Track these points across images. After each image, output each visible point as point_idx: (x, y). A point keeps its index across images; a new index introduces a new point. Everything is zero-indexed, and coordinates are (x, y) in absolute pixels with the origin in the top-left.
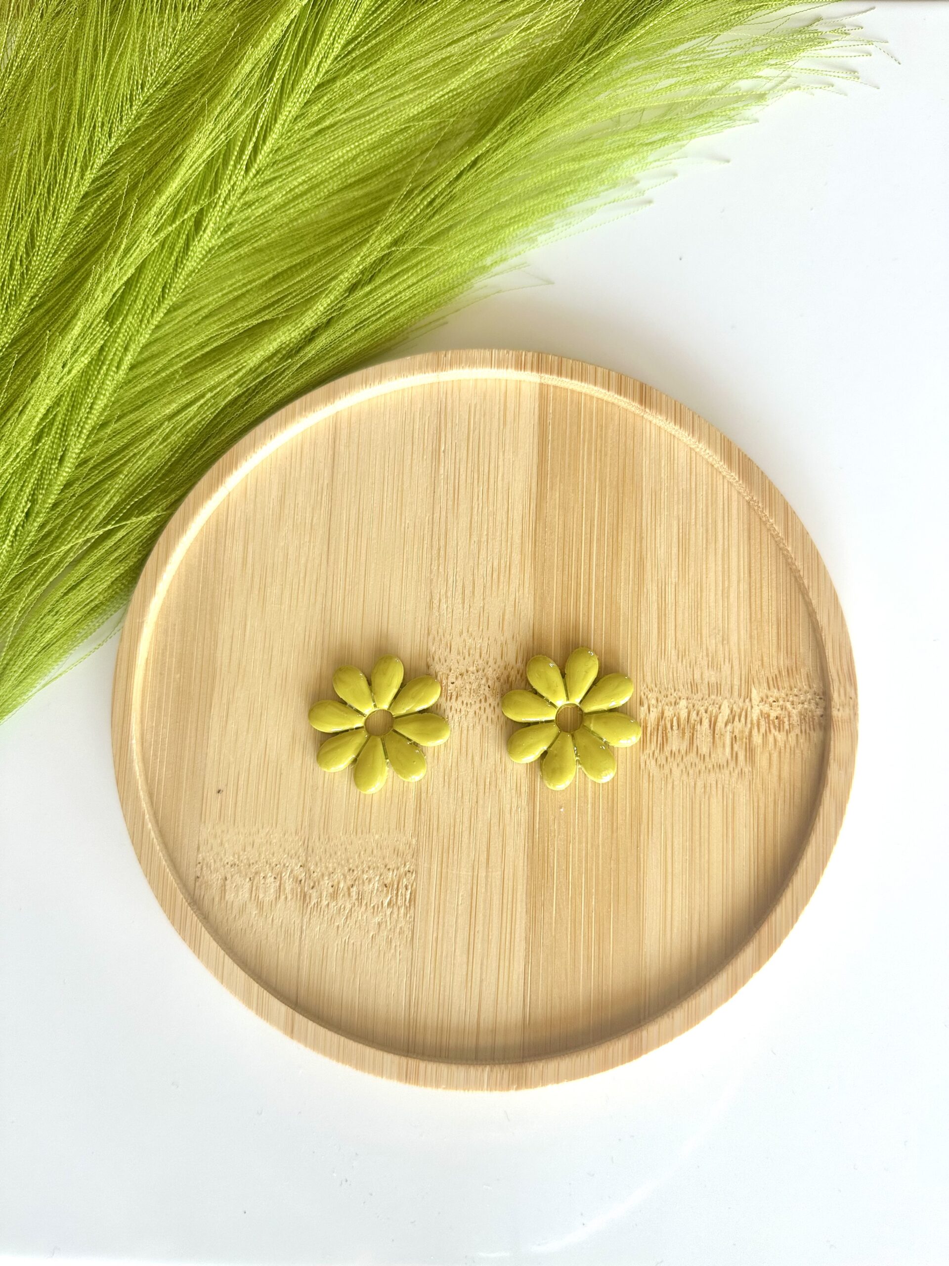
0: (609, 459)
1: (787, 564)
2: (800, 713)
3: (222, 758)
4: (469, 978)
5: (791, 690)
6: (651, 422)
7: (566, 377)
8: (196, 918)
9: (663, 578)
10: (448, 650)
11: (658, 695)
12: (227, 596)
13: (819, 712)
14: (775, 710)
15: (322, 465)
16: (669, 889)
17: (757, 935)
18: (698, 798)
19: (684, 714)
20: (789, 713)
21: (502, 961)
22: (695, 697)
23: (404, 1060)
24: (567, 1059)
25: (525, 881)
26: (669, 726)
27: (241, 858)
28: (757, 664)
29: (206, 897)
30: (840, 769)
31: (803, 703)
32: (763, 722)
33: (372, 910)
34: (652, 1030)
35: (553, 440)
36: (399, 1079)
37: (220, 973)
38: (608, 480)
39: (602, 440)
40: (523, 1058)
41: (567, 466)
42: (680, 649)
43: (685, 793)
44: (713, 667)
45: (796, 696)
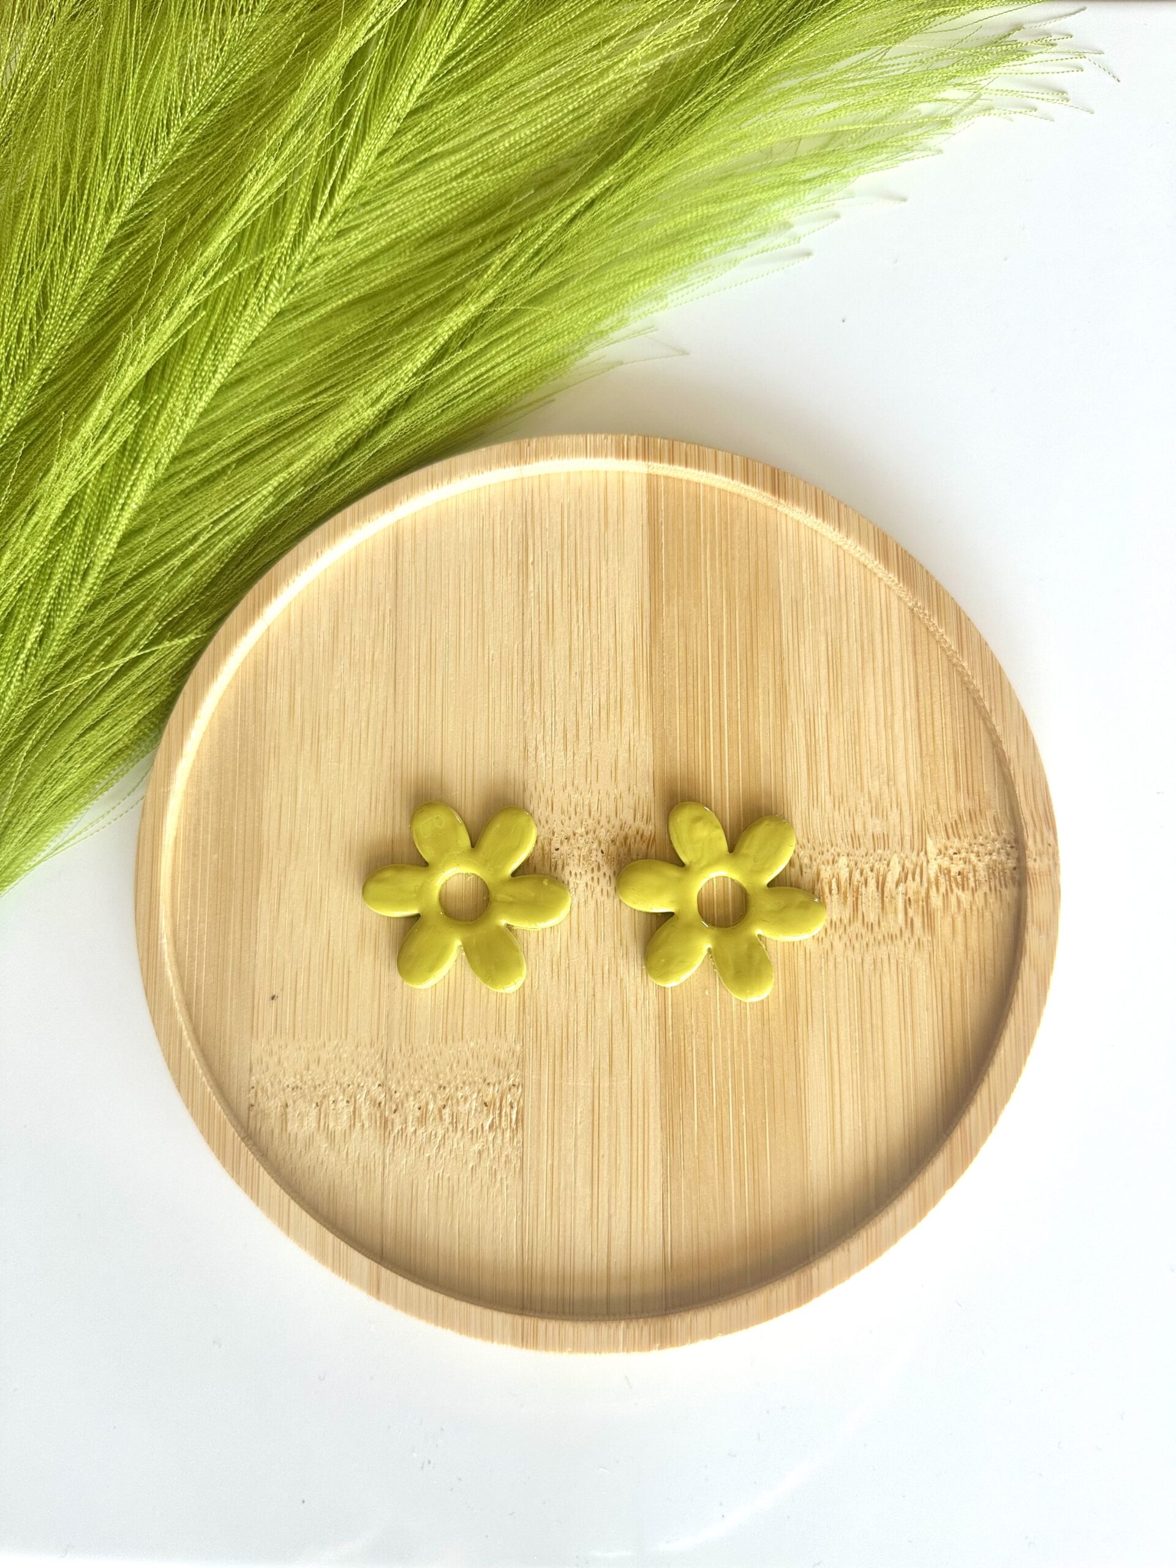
0: (737, 562)
1: (963, 683)
2: (988, 867)
3: (275, 955)
4: (595, 1214)
5: (975, 838)
6: (786, 516)
7: (680, 465)
8: (252, 1156)
9: (811, 707)
10: (550, 808)
11: (812, 851)
12: (272, 755)
13: (1011, 863)
14: (957, 864)
15: (382, 586)
16: (837, 1091)
17: (947, 1142)
18: (866, 978)
19: (844, 874)
20: (974, 867)
21: (634, 1192)
22: (857, 853)
23: (518, 1319)
24: (721, 1308)
25: (658, 1091)
26: (827, 890)
27: (304, 1080)
28: (931, 808)
29: (263, 1129)
30: (1040, 933)
31: (990, 854)
32: (942, 880)
33: (470, 1136)
34: (823, 1267)
35: (667, 544)
36: (514, 1342)
37: (285, 1225)
38: (737, 589)
39: (727, 541)
40: (666, 1310)
41: (685, 576)
42: (836, 794)
43: (850, 971)
44: (877, 815)
45: (982, 845)
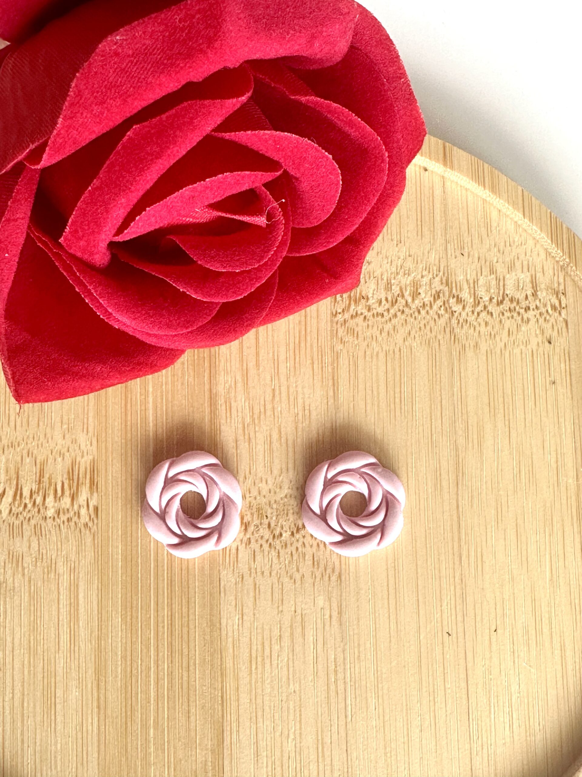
3: (556, 419)
22: (37, 520)
26: (66, 486)
44: (18, 555)
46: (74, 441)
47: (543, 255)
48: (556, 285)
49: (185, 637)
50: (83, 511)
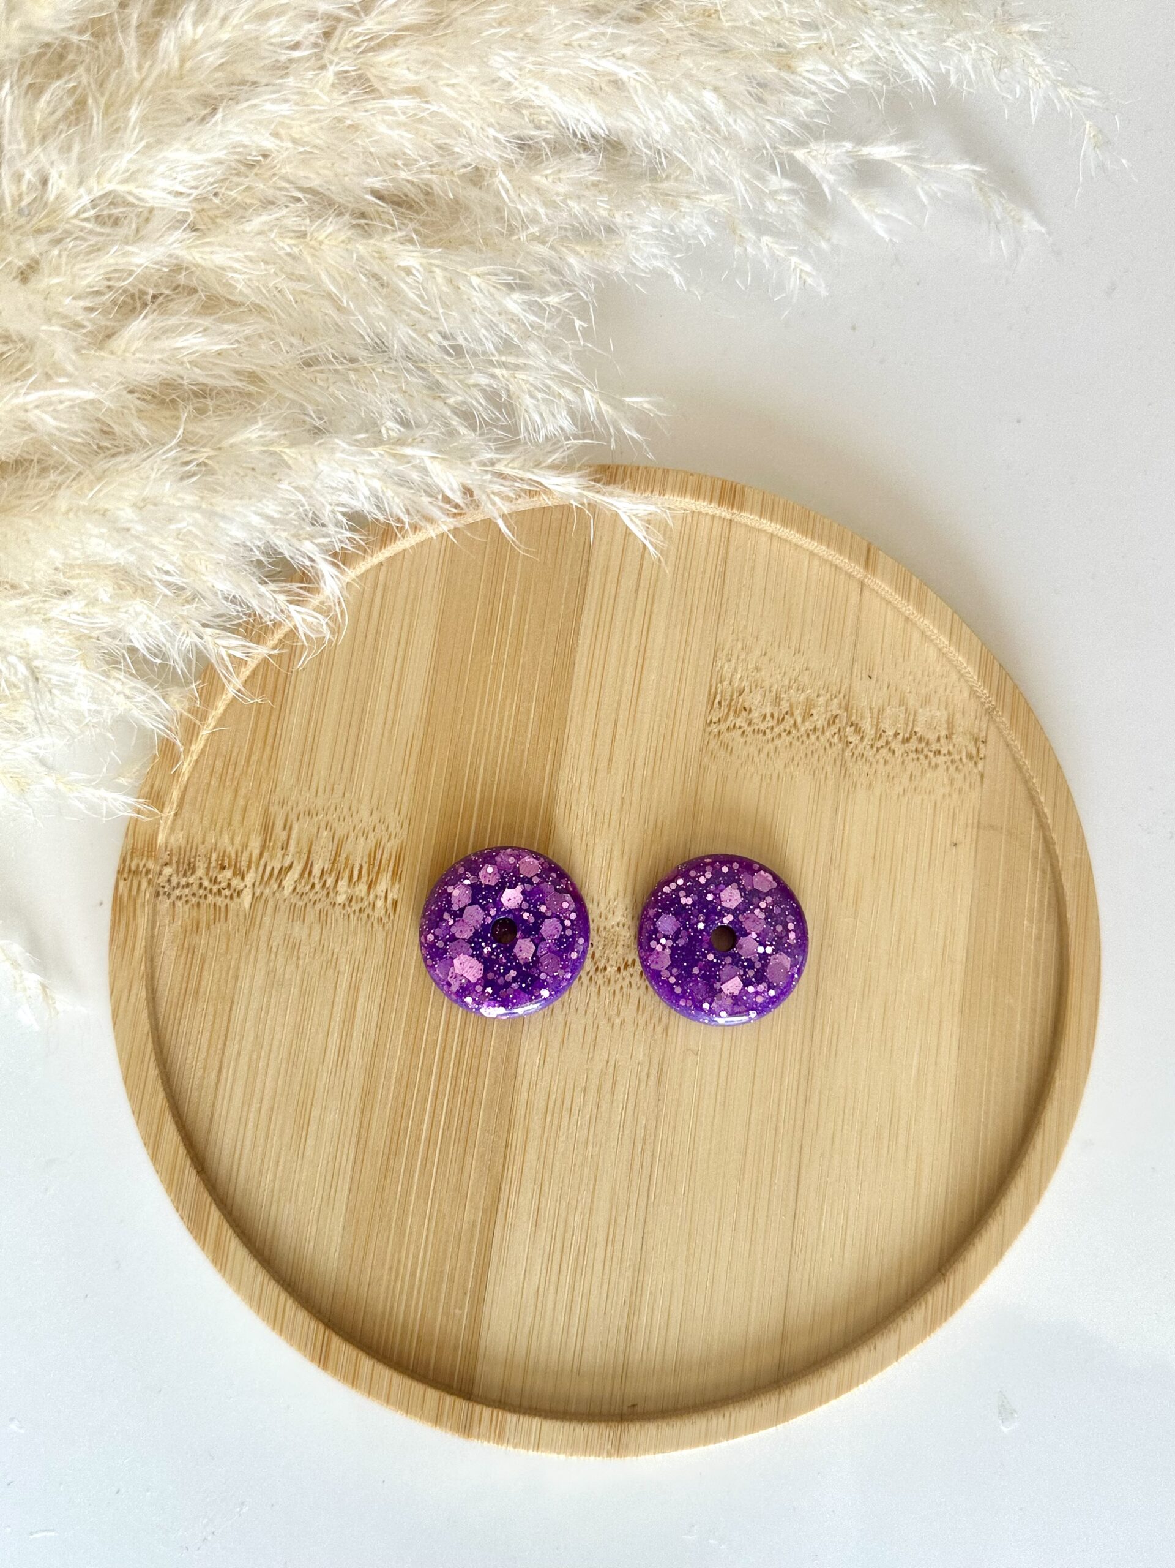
1: (168, 1075)
3: (951, 889)
4: (650, 600)
5: (198, 904)
9: (338, 1074)
11: (371, 913)
12: (944, 1113)
14: (225, 878)
18: (343, 779)
19: (343, 884)
22: (324, 905)
25: (572, 698)
26: (364, 871)
28: (236, 940)
32: (244, 865)
33: (764, 684)
38: (393, 1229)
41: (449, 1257)
42: (332, 971)
44: (294, 941)
46: (382, 821)
47: (966, 694)
48: (976, 730)
49: (474, 1070)
50: (380, 903)
